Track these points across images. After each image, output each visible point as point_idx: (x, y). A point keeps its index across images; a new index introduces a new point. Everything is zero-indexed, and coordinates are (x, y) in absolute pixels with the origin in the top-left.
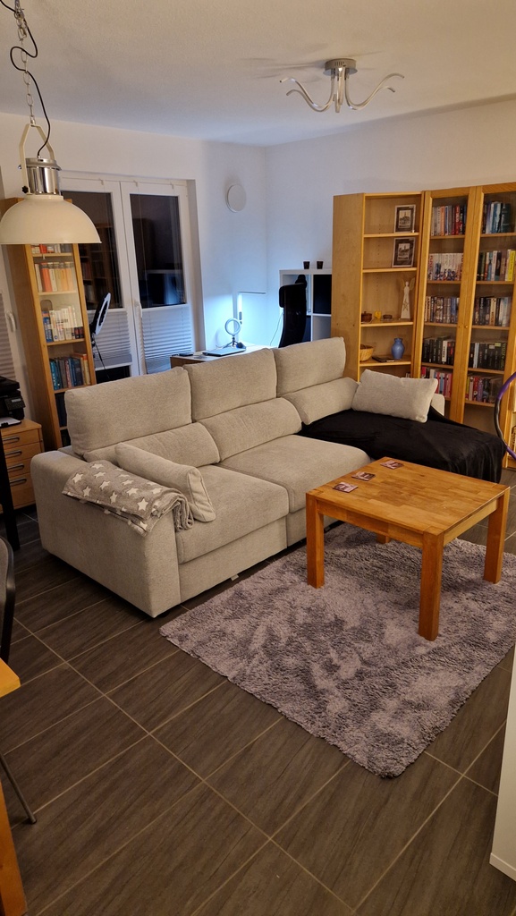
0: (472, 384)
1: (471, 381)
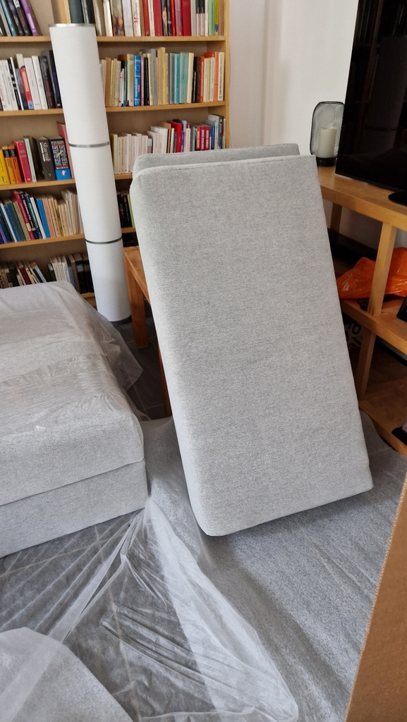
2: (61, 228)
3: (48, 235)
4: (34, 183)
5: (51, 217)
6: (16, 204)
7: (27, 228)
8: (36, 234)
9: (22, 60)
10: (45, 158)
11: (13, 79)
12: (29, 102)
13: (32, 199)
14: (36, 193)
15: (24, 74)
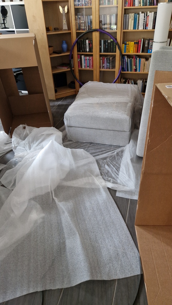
0: (102, 61)
1: (101, 59)
2: (144, 69)
3: (139, 71)
4: (140, 53)
5: (142, 65)
6: (133, 59)
7: (134, 67)
8: (136, 70)
9: (149, 13)
10: (146, 45)
11: (144, 20)
12: (147, 27)
13: (138, 58)
14: (140, 57)
15: (148, 18)
